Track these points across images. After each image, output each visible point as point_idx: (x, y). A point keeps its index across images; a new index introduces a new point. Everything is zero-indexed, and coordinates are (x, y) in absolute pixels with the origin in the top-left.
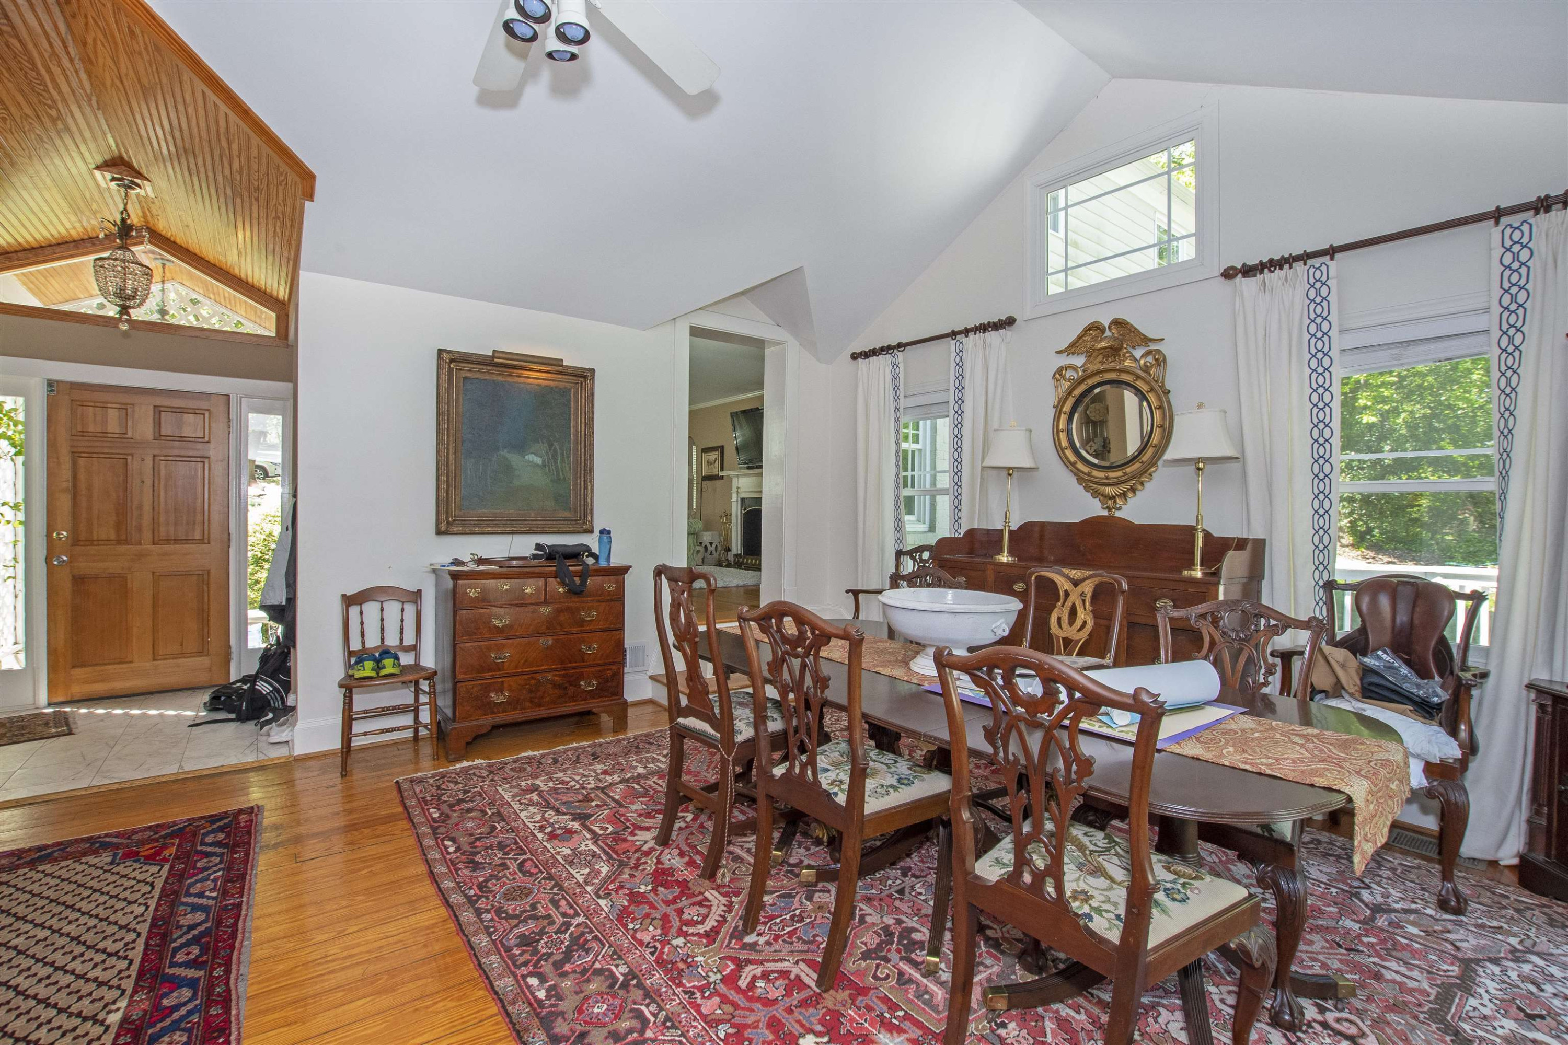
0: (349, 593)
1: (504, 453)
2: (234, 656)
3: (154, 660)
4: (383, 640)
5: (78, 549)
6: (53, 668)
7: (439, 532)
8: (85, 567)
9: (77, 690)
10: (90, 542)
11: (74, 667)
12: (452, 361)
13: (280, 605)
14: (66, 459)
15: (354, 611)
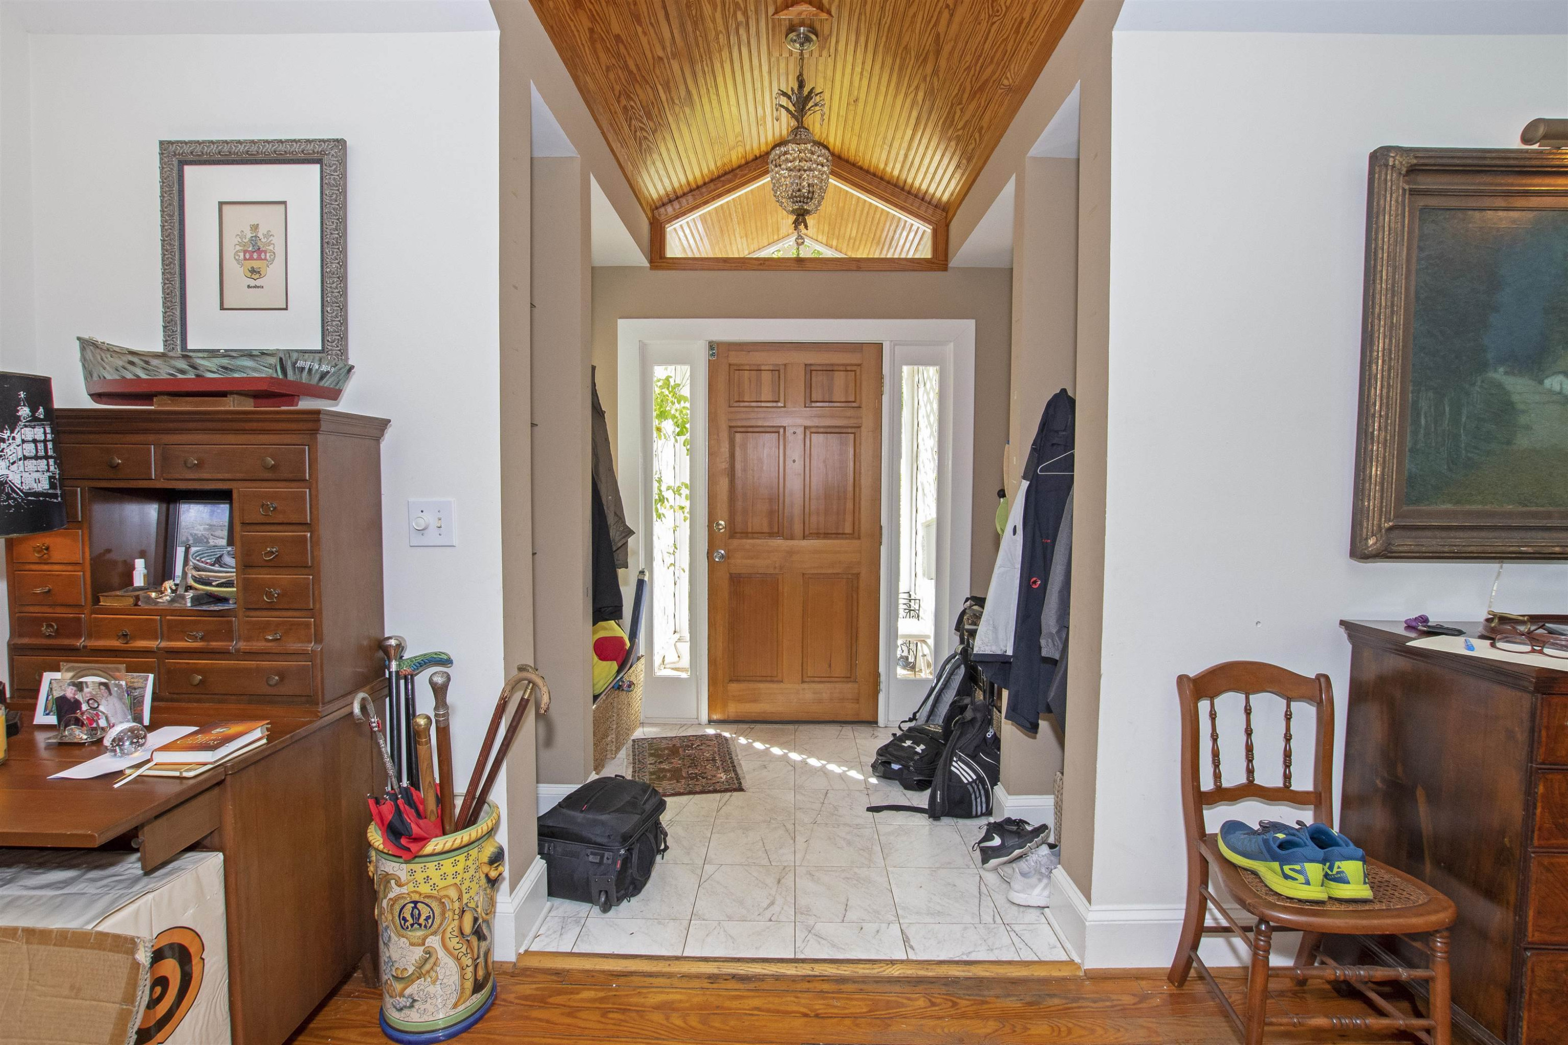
0: (1193, 671)
1: (1499, 375)
2: (883, 686)
3: (803, 682)
4: (1250, 772)
5: (735, 542)
6: (713, 681)
7: (1359, 552)
8: (741, 564)
9: (733, 709)
10: (746, 534)
11: (731, 681)
12: (1412, 171)
13: (1004, 656)
14: (724, 435)
15: (1204, 706)
